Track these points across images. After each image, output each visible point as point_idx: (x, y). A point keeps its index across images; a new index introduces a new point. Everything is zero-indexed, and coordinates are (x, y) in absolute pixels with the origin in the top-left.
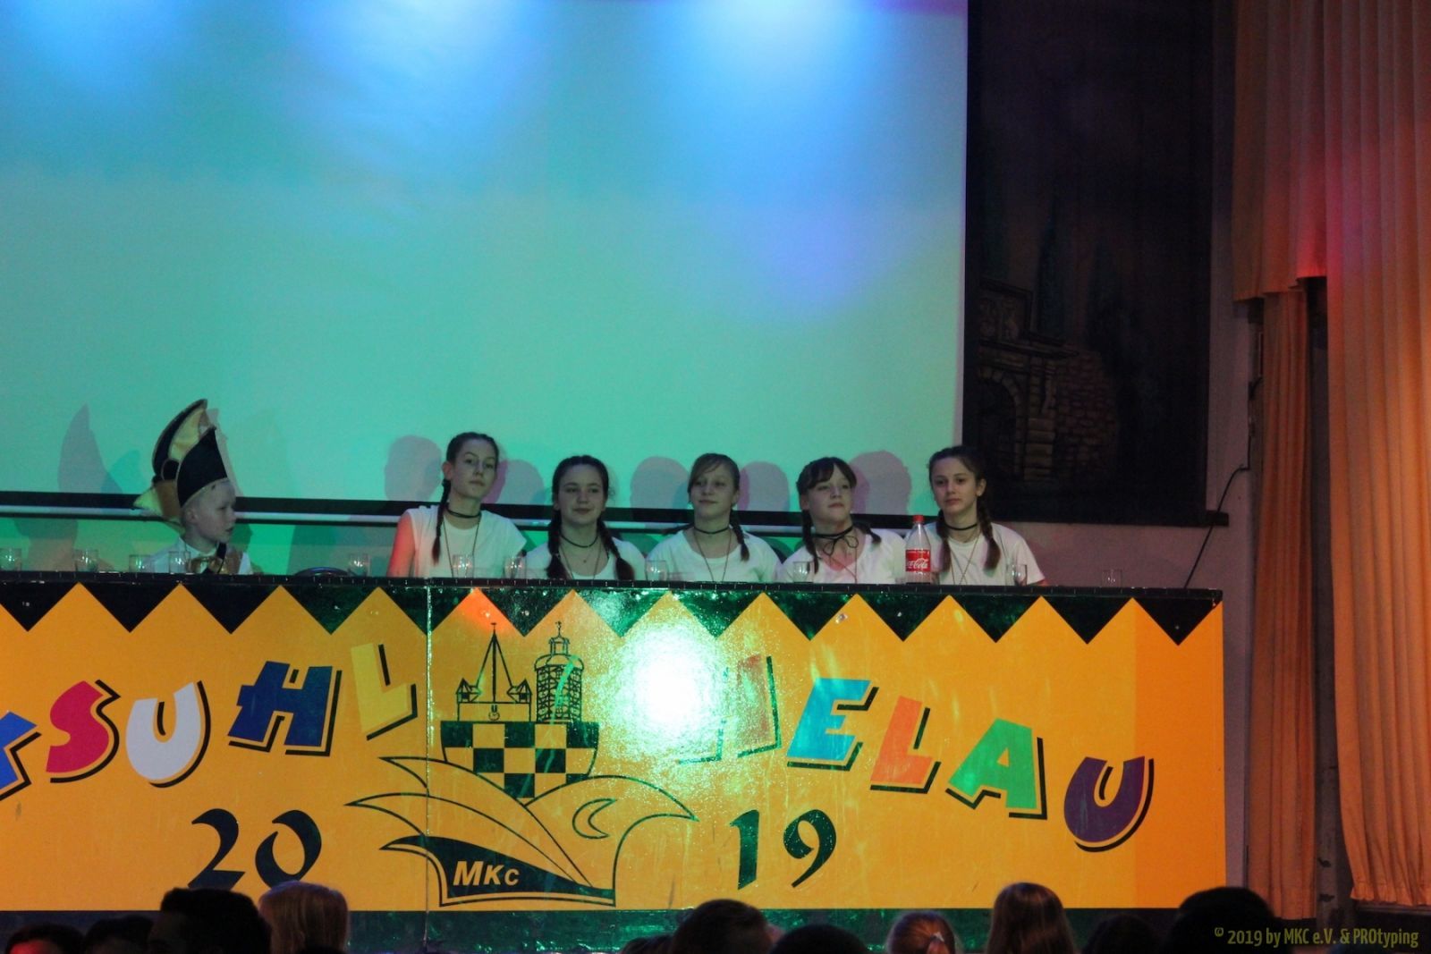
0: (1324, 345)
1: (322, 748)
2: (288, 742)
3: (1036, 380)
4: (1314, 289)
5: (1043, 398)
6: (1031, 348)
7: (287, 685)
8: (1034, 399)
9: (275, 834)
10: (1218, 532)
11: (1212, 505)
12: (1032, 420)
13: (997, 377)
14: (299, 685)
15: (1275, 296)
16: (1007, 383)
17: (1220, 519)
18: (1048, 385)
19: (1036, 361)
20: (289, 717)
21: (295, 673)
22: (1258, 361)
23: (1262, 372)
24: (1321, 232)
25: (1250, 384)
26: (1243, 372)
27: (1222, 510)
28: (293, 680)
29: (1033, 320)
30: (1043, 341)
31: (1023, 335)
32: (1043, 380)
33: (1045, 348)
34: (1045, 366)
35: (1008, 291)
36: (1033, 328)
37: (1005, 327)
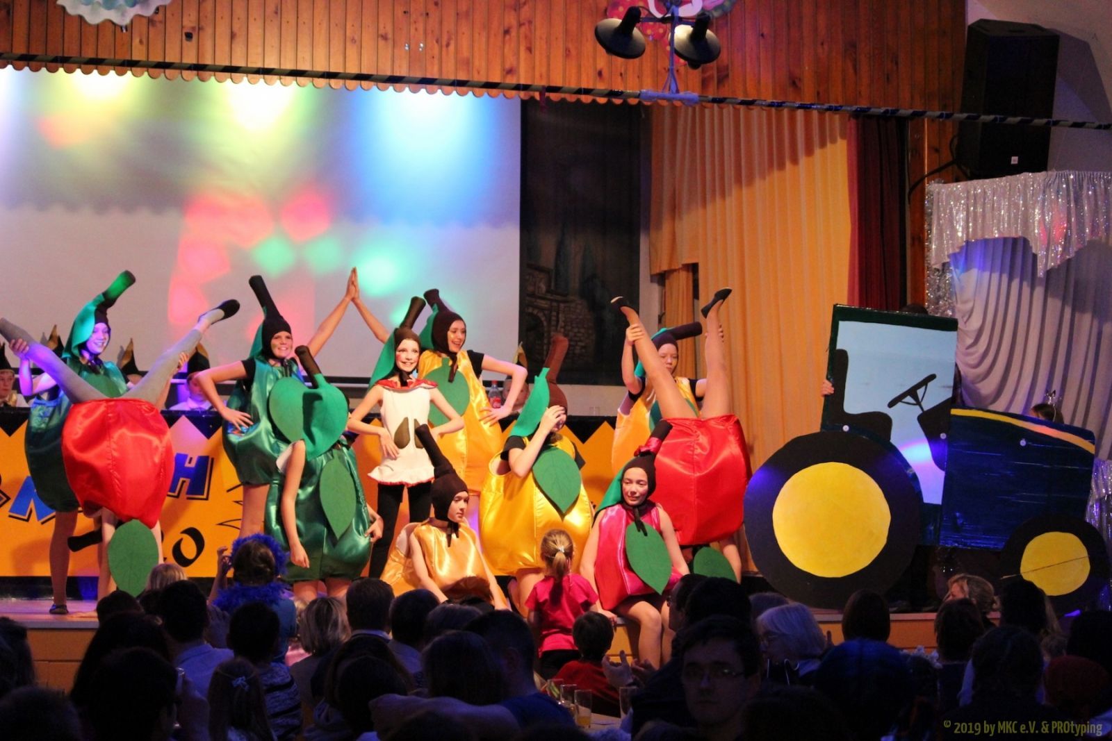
1: (205, 497)
2: (188, 493)
3: (554, 313)
4: (693, 268)
5: (558, 321)
6: (552, 298)
7: (187, 465)
8: (553, 323)
9: (181, 540)
12: (552, 333)
13: (535, 312)
14: (193, 465)
15: (673, 271)
16: (540, 315)
18: (560, 315)
19: (555, 304)
20: (188, 481)
21: (191, 459)
22: (663, 304)
23: (665, 309)
25: (659, 316)
26: (655, 311)
28: (190, 462)
29: (553, 284)
30: (558, 294)
31: (548, 291)
32: (558, 313)
33: (559, 298)
34: (559, 306)
35: (540, 269)
36: (553, 288)
37: (539, 287)
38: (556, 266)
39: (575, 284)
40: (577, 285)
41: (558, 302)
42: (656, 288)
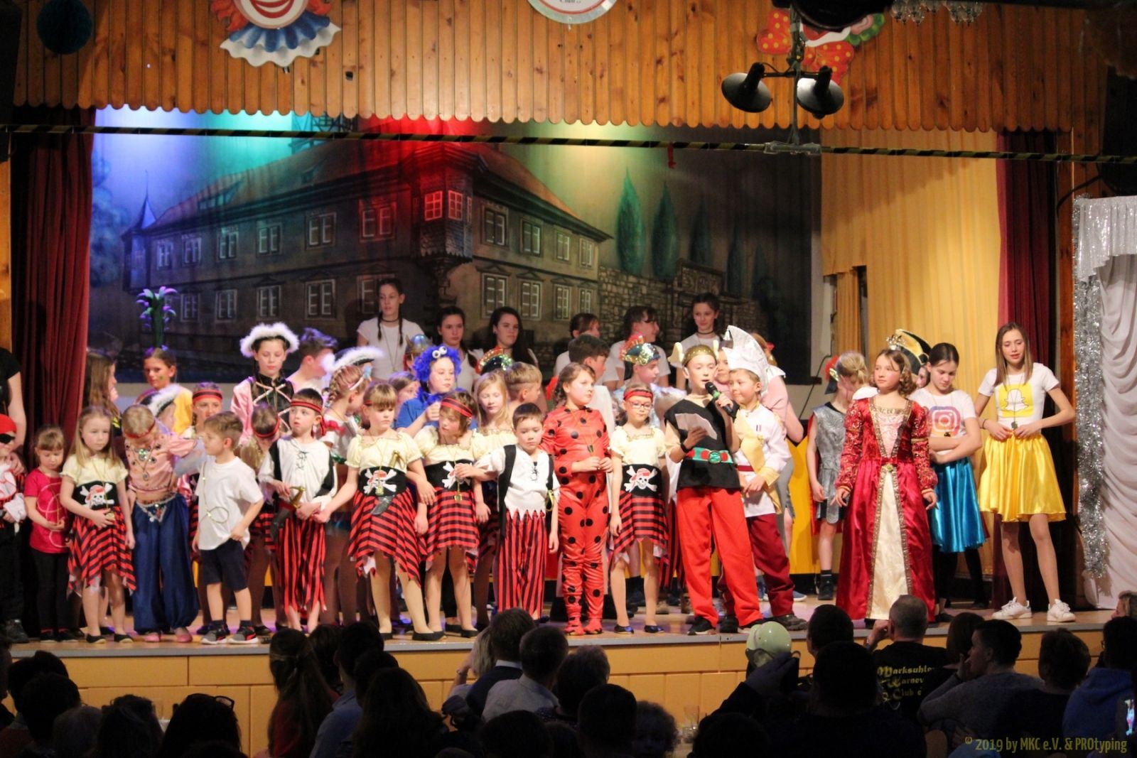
0: (866, 295)
3: (727, 315)
4: (860, 272)
10: (817, 387)
11: (813, 374)
15: (842, 274)
17: (817, 381)
18: (734, 317)
19: (728, 306)
22: (835, 304)
23: (837, 310)
24: (863, 243)
25: (831, 315)
26: (828, 309)
27: (820, 376)
29: (726, 286)
30: (731, 296)
31: (722, 293)
32: (731, 315)
33: (732, 300)
34: (731, 309)
35: (714, 272)
36: (726, 290)
37: (712, 290)
38: (729, 266)
39: (748, 286)
40: (750, 287)
41: (731, 304)
42: (828, 288)
